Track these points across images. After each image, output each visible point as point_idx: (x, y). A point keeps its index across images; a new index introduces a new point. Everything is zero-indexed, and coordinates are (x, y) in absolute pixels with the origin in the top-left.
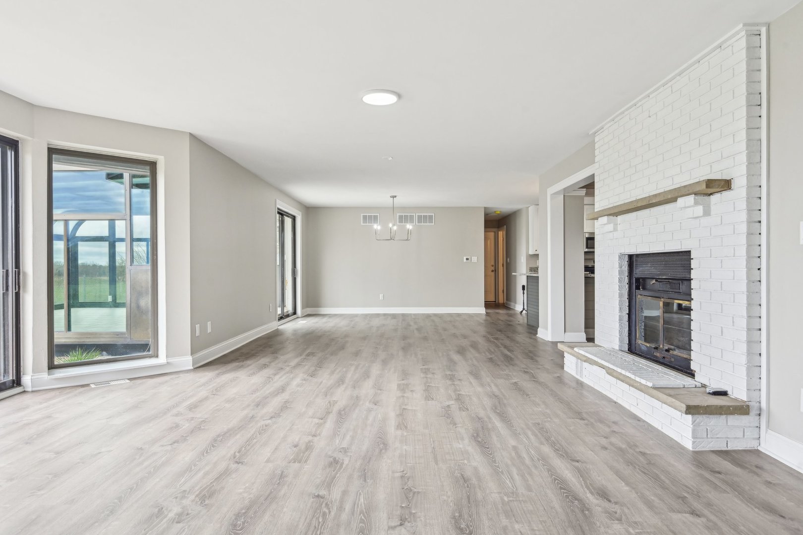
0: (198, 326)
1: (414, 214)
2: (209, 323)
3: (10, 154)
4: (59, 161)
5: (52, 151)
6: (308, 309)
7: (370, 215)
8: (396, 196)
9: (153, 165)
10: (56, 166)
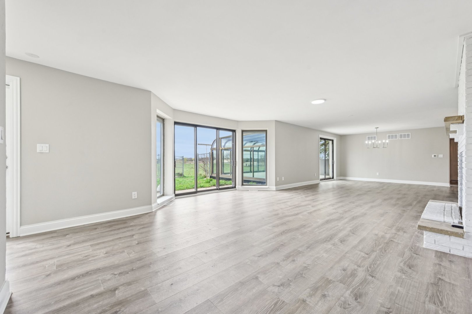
0: (278, 178)
1: (398, 134)
2: (283, 178)
3: (234, 133)
4: (244, 133)
5: (243, 131)
6: (341, 177)
7: (370, 136)
8: (378, 128)
9: (266, 131)
10: (244, 134)
